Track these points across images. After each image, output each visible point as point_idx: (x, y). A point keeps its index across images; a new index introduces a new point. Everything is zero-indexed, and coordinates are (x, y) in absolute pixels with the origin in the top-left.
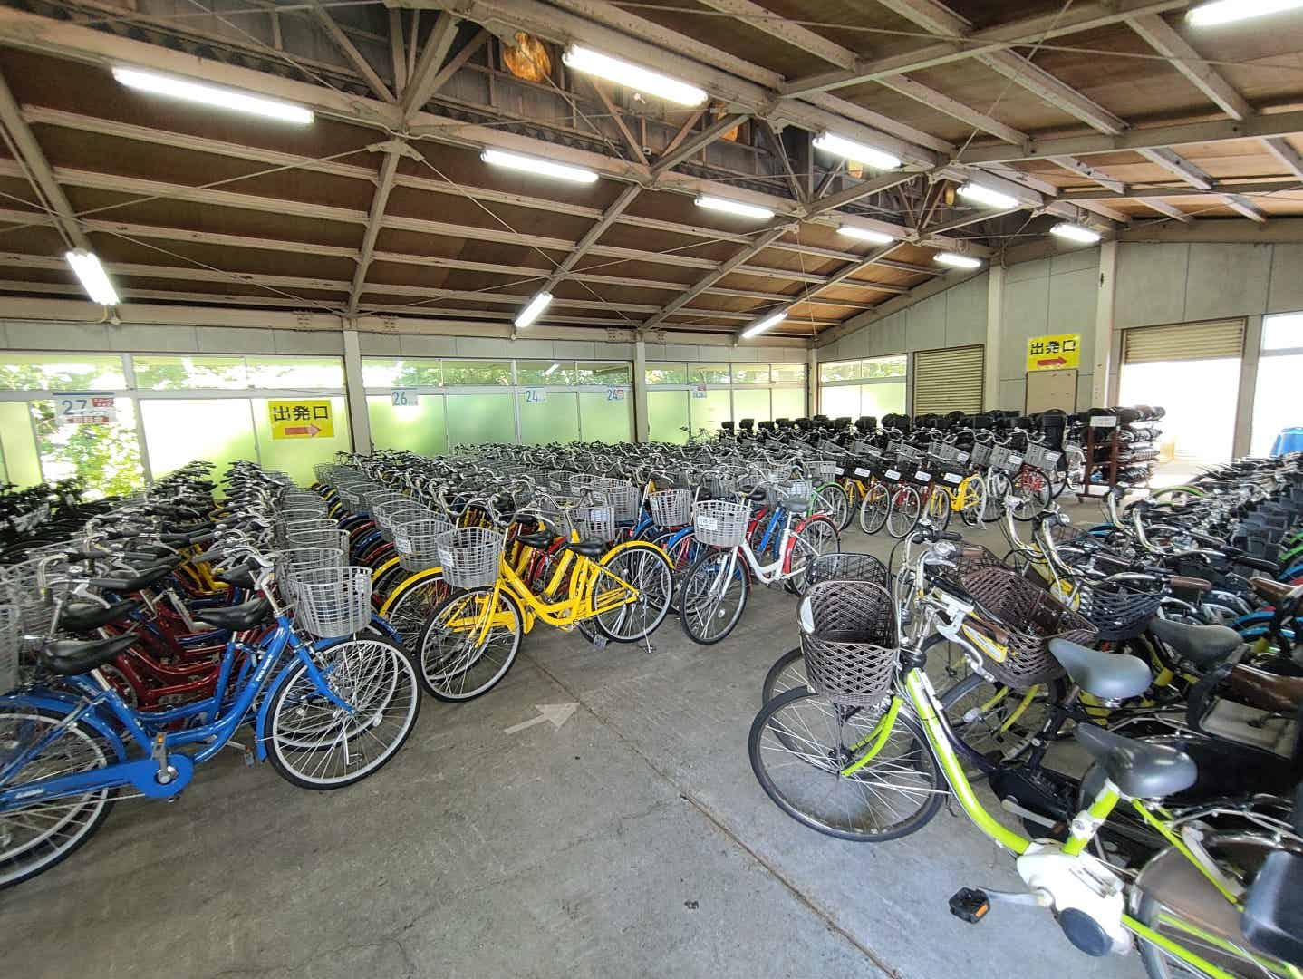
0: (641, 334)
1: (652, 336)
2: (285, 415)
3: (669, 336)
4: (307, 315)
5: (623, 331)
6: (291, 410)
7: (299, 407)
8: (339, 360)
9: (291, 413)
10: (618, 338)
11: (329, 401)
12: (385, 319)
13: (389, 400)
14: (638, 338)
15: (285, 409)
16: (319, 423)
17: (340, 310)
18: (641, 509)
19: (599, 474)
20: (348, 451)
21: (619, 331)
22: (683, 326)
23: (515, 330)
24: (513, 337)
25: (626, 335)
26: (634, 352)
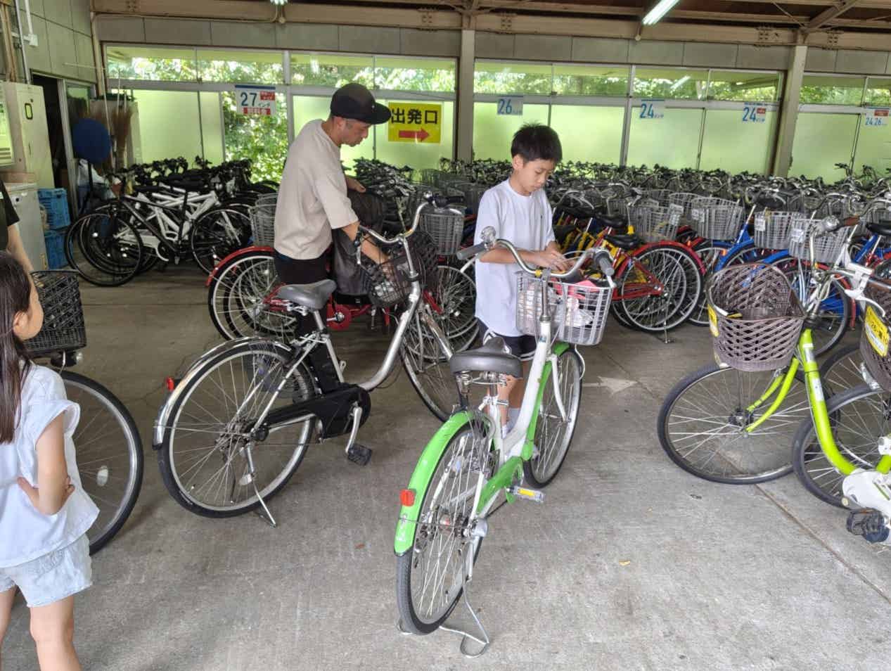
0: (805, 35)
1: (820, 37)
2: (401, 118)
3: (846, 39)
4: (432, 13)
5: (779, 31)
6: (406, 113)
7: (414, 110)
8: (453, 62)
9: (406, 117)
10: (771, 39)
11: (440, 107)
12: (504, 16)
13: (494, 107)
14: (800, 39)
15: (401, 112)
16: (428, 128)
17: (461, 7)
18: (742, 231)
19: (703, 193)
20: (450, 156)
21: (775, 31)
22: (870, 23)
23: (641, 29)
24: (638, 38)
25: (784, 35)
26: (790, 60)
